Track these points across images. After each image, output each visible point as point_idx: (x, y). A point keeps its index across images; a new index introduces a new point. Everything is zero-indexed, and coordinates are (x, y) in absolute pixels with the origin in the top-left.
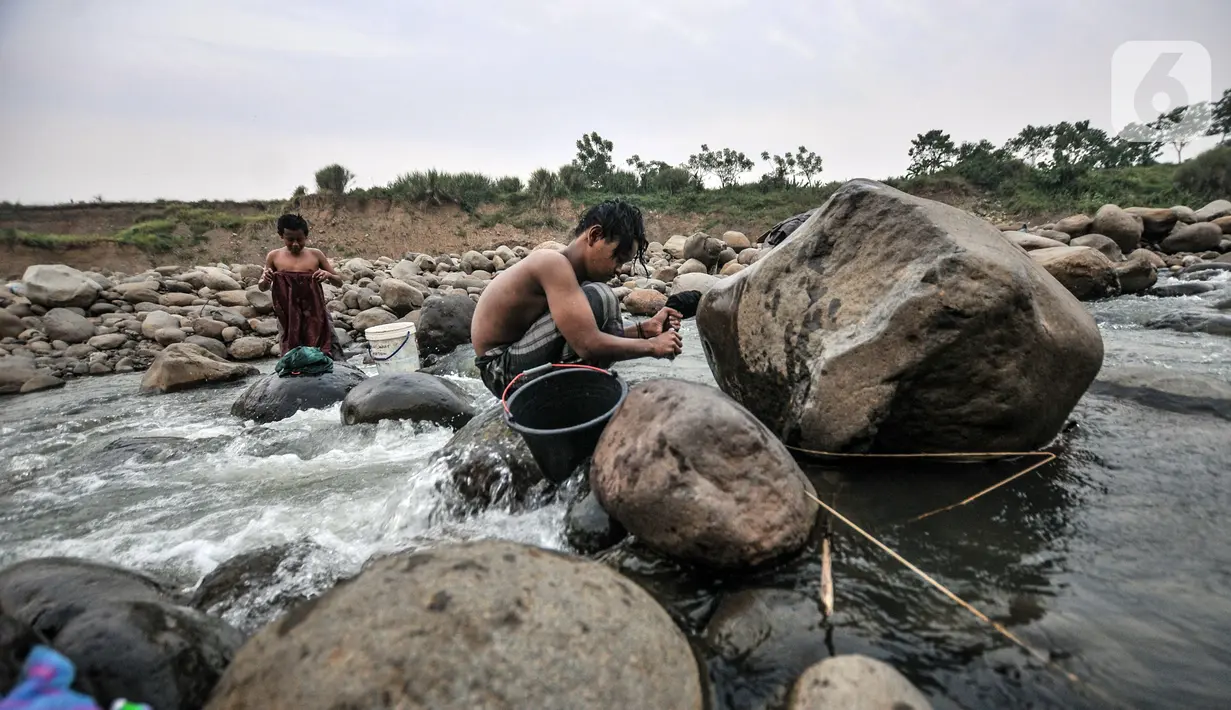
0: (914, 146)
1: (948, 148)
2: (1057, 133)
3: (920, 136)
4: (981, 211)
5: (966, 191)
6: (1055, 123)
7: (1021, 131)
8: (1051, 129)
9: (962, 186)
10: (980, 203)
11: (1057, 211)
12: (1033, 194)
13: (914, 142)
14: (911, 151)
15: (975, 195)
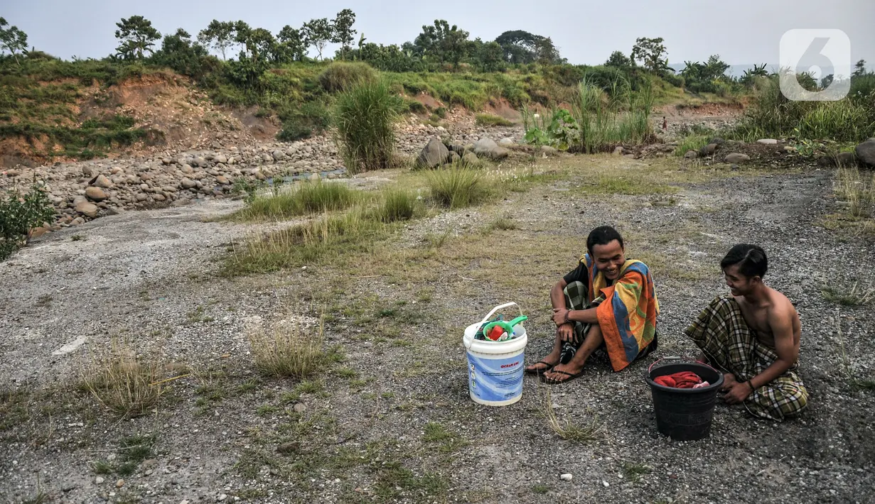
0: (119, 29)
1: (153, 34)
2: (238, 29)
3: (123, 20)
4: (193, 101)
5: (178, 82)
6: (235, 20)
7: (210, 24)
8: (231, 24)
9: (174, 77)
10: (191, 94)
11: (249, 104)
12: (229, 88)
13: (119, 25)
14: (118, 33)
15: (185, 85)
